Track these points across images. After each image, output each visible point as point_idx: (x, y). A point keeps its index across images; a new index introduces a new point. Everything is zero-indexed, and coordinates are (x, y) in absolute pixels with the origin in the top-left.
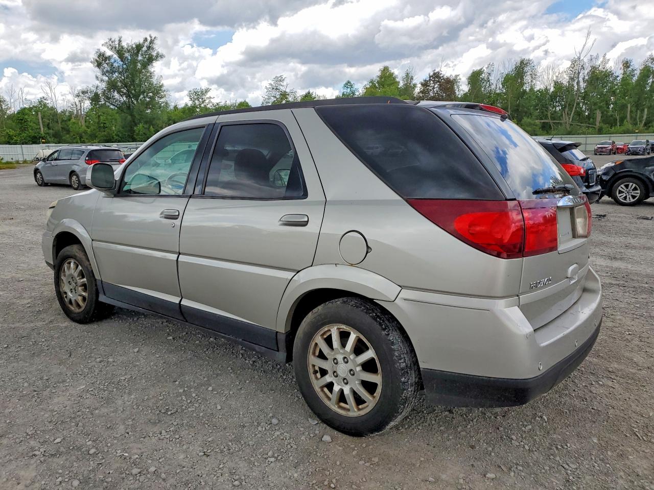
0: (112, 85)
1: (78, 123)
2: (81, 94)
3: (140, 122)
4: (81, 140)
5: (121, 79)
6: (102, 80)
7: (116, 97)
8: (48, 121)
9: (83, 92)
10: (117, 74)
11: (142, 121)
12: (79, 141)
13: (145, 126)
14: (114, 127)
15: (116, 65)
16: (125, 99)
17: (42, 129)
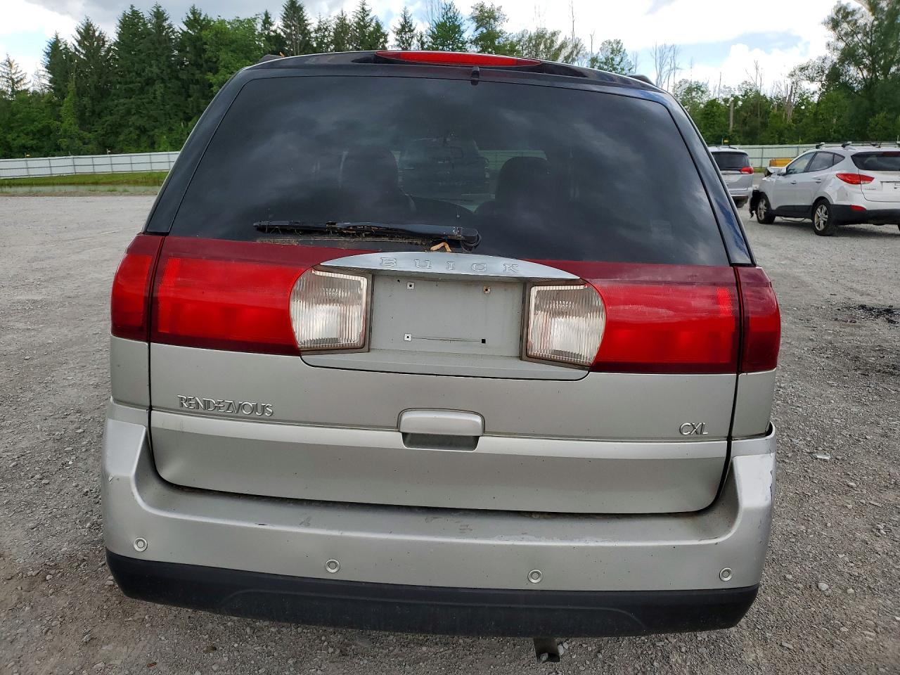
0: (849, 55)
1: (781, 116)
2: (797, 72)
3: (881, 109)
4: (779, 140)
5: (865, 43)
6: (836, 49)
7: (851, 72)
8: (745, 115)
9: (802, 69)
10: (860, 36)
11: (885, 109)
12: (777, 142)
13: (889, 116)
14: (835, 120)
15: (861, 22)
16: (865, 73)
17: (731, 124)
